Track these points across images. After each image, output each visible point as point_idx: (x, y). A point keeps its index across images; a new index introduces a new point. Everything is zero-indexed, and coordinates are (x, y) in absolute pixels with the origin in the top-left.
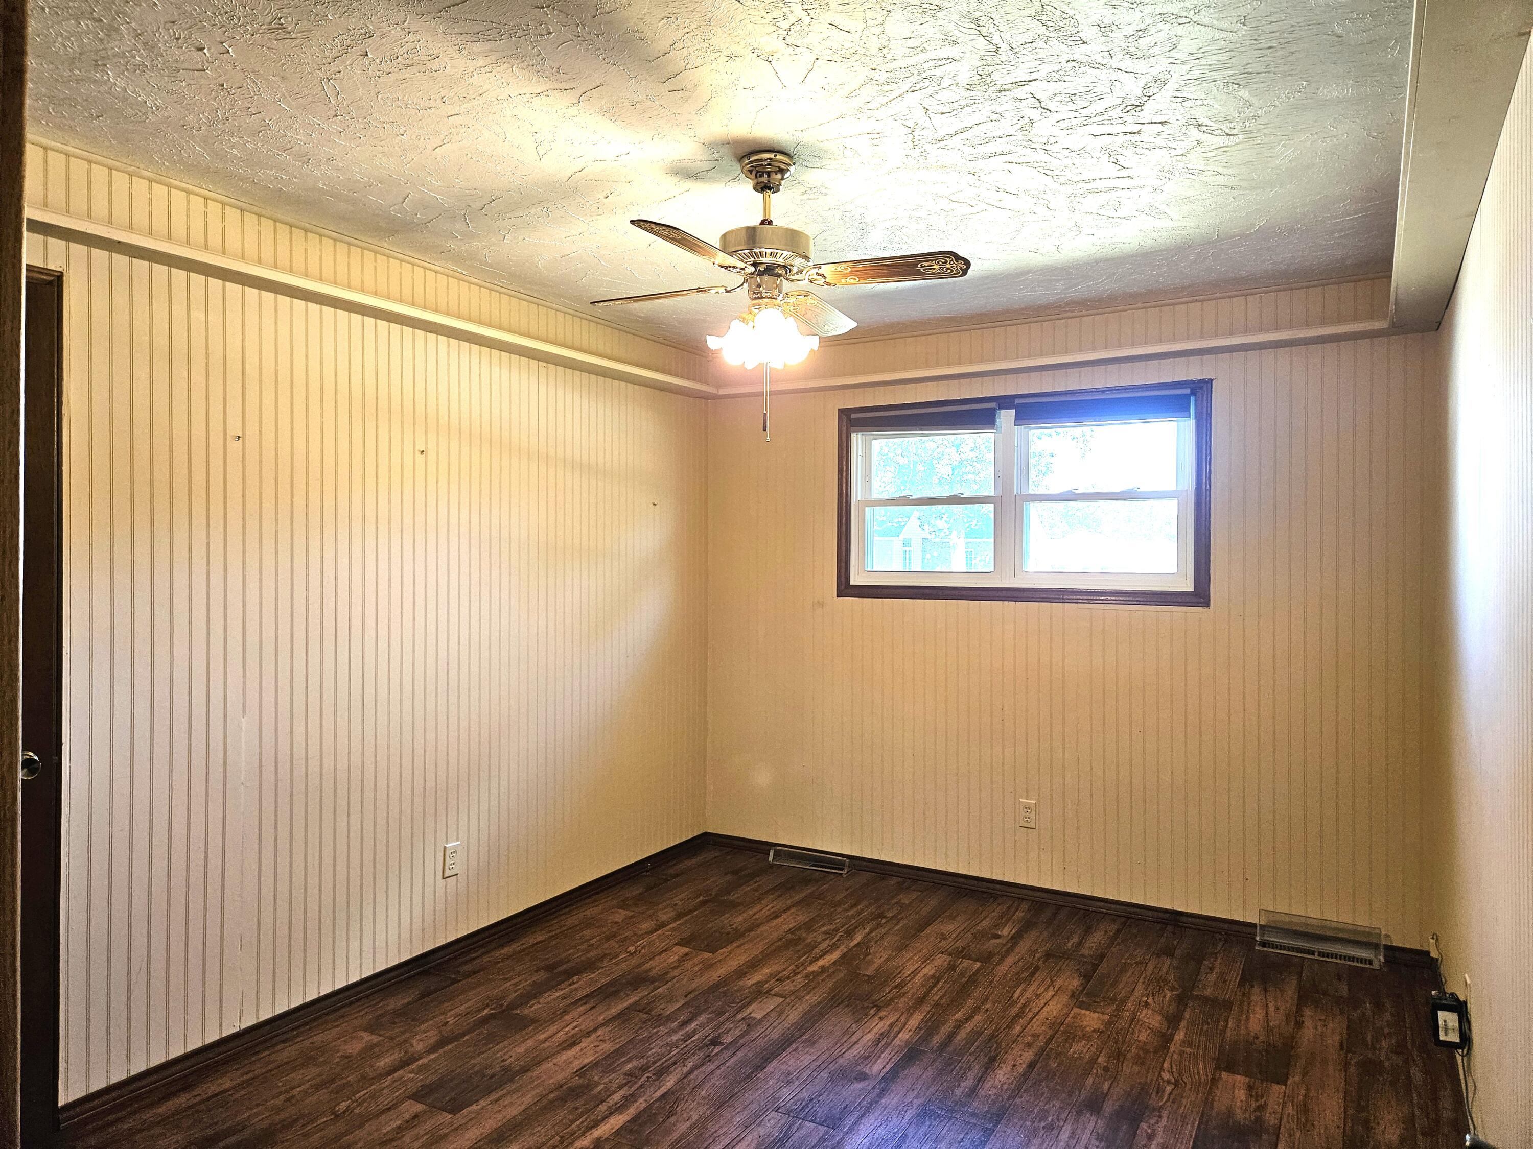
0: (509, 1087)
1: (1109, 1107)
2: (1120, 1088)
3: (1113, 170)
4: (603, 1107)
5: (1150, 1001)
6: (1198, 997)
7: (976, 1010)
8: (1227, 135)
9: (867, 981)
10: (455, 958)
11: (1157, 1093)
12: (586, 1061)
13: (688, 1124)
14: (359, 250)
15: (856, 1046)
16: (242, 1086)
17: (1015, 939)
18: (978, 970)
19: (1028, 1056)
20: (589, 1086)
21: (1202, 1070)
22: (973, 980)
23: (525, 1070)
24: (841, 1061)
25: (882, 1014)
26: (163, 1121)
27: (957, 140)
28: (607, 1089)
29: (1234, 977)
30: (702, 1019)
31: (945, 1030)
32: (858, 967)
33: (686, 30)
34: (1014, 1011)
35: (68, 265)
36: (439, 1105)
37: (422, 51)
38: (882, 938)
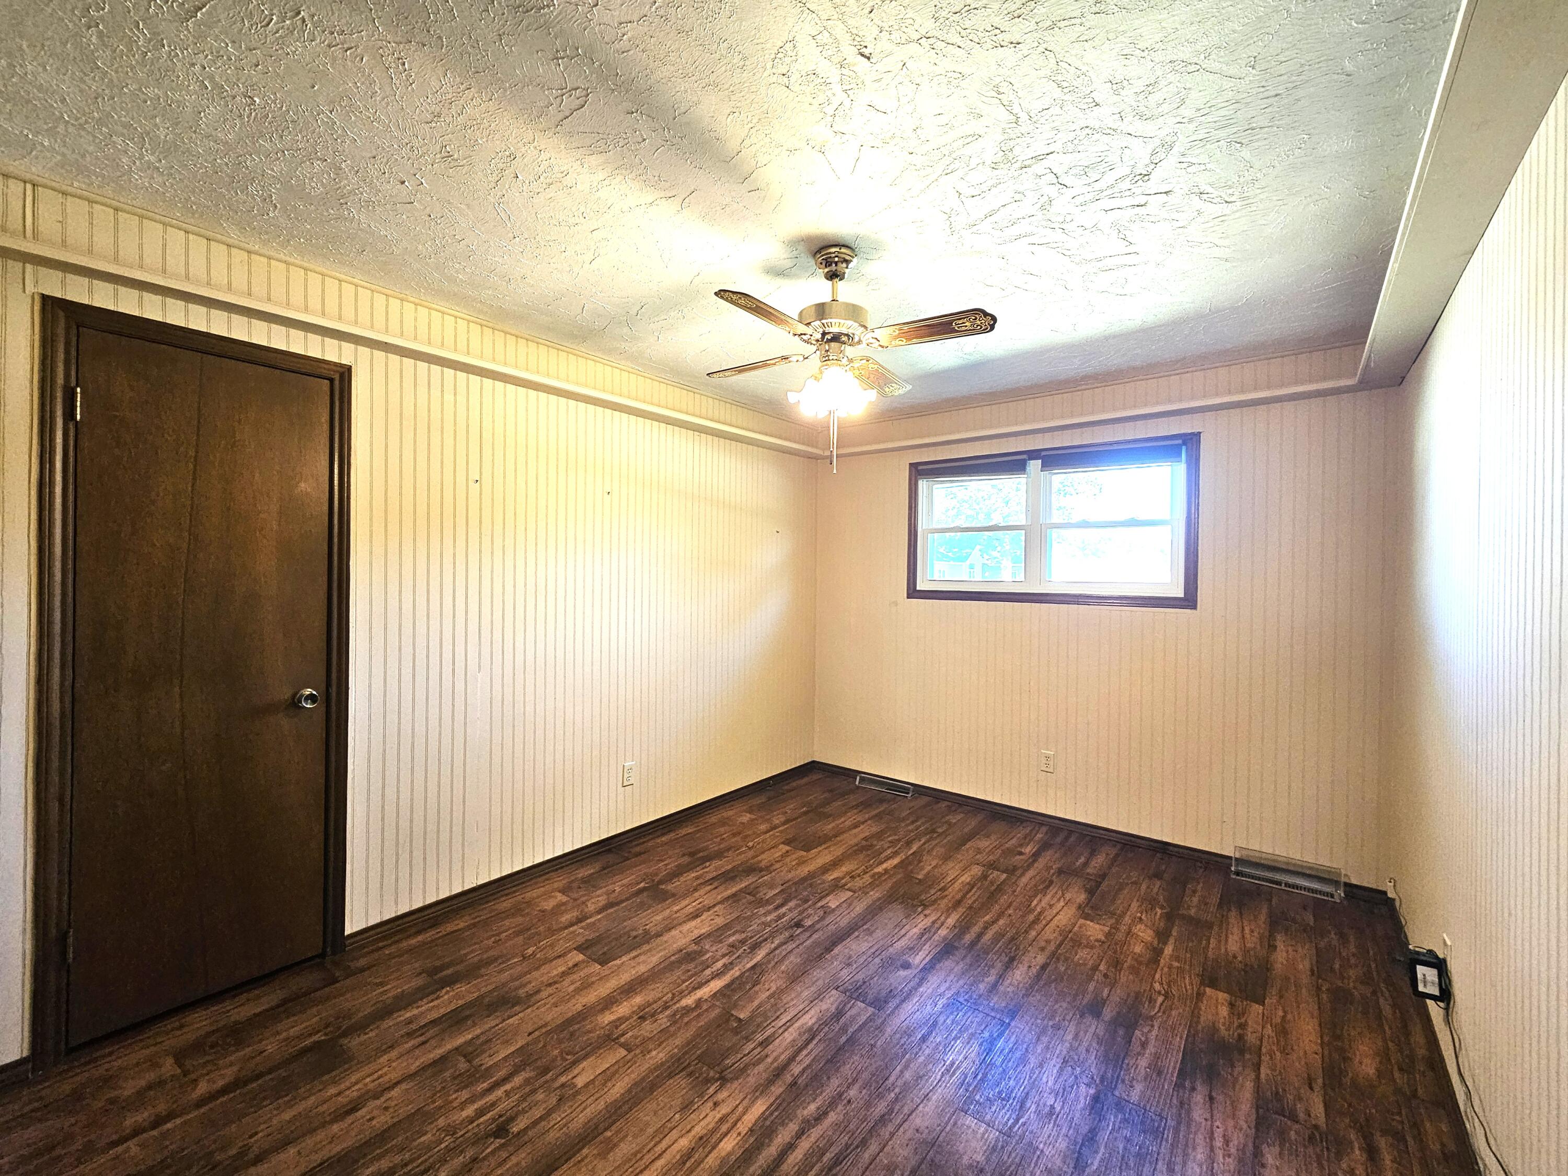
0: (646, 947)
1: (1108, 1013)
2: (1118, 994)
3: (1121, 247)
4: (708, 972)
5: (1143, 917)
6: (1183, 917)
7: (1001, 915)
8: (1226, 202)
9: (917, 884)
10: (631, 841)
11: (1150, 1002)
12: (703, 931)
13: (768, 993)
14: (565, 354)
15: (904, 939)
16: (468, 928)
17: (1036, 856)
18: (1005, 880)
19: (1041, 959)
20: (701, 953)
21: (1189, 984)
22: (1000, 889)
23: (659, 935)
24: (891, 949)
25: (927, 912)
26: (410, 950)
27: (986, 226)
28: (713, 957)
29: (1215, 900)
30: (792, 904)
31: (976, 930)
32: (912, 872)
33: (750, 125)
34: (1031, 917)
35: (356, 360)
36: (593, 957)
37: (556, 169)
38: (933, 849)
